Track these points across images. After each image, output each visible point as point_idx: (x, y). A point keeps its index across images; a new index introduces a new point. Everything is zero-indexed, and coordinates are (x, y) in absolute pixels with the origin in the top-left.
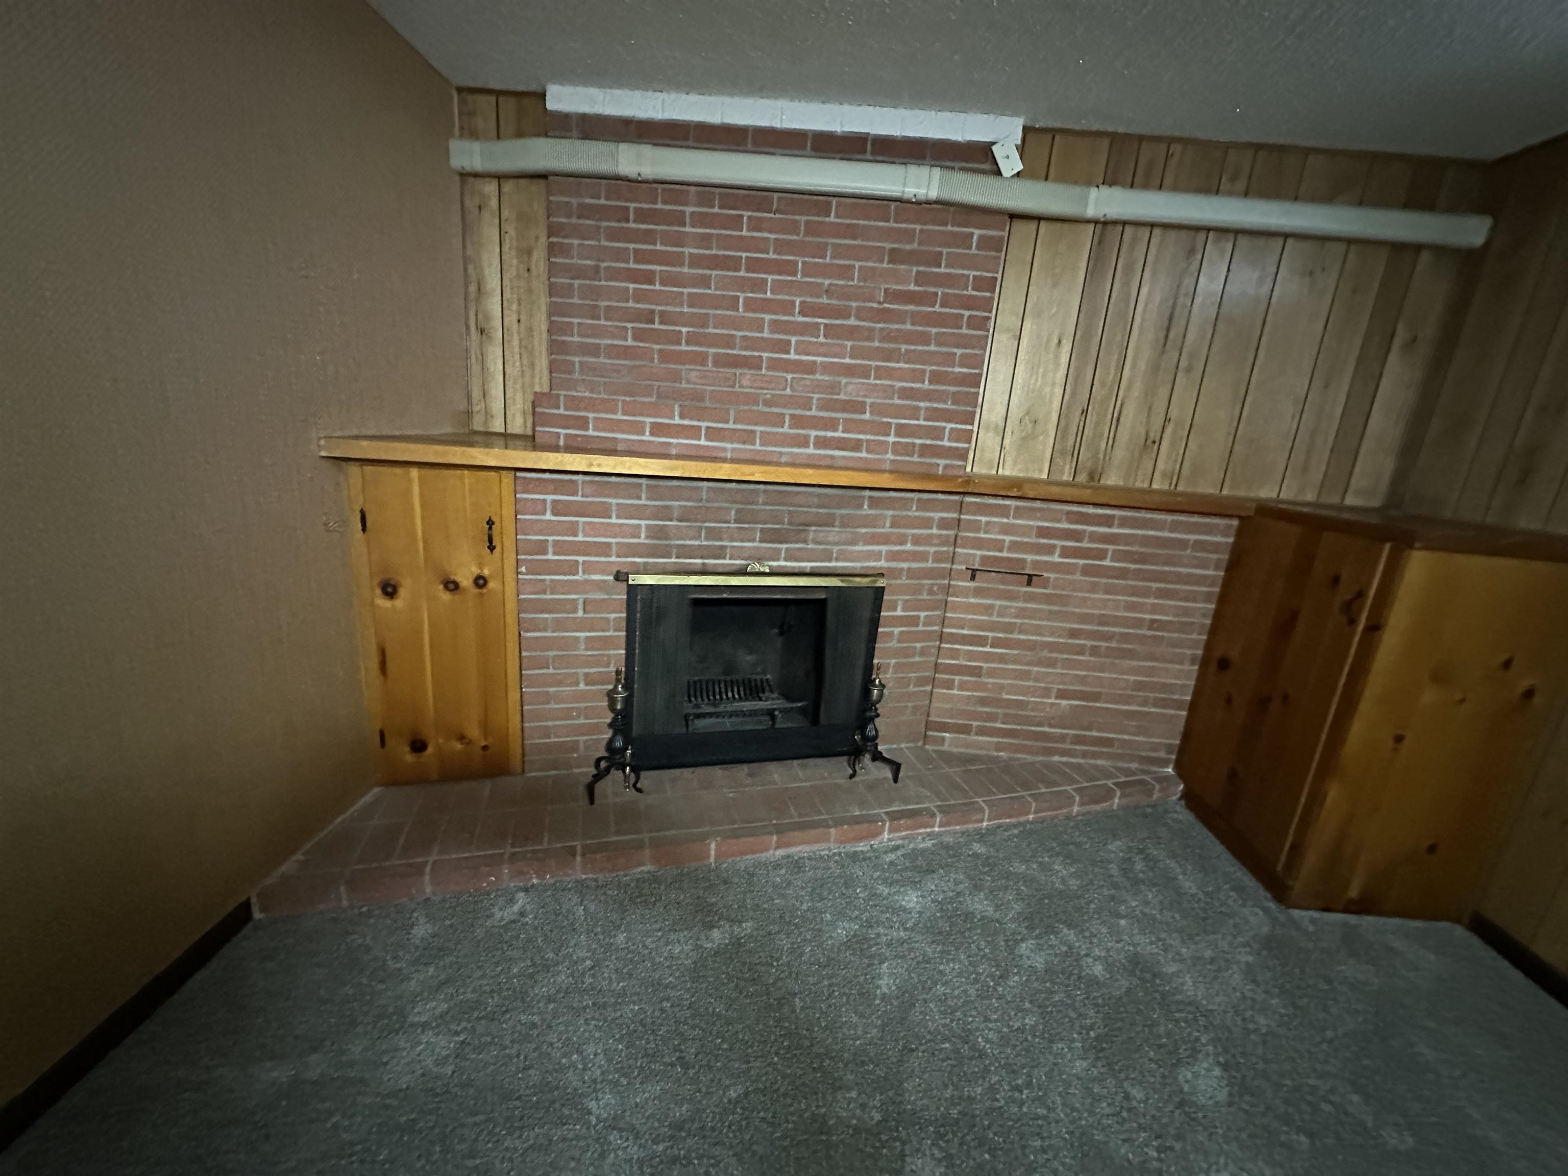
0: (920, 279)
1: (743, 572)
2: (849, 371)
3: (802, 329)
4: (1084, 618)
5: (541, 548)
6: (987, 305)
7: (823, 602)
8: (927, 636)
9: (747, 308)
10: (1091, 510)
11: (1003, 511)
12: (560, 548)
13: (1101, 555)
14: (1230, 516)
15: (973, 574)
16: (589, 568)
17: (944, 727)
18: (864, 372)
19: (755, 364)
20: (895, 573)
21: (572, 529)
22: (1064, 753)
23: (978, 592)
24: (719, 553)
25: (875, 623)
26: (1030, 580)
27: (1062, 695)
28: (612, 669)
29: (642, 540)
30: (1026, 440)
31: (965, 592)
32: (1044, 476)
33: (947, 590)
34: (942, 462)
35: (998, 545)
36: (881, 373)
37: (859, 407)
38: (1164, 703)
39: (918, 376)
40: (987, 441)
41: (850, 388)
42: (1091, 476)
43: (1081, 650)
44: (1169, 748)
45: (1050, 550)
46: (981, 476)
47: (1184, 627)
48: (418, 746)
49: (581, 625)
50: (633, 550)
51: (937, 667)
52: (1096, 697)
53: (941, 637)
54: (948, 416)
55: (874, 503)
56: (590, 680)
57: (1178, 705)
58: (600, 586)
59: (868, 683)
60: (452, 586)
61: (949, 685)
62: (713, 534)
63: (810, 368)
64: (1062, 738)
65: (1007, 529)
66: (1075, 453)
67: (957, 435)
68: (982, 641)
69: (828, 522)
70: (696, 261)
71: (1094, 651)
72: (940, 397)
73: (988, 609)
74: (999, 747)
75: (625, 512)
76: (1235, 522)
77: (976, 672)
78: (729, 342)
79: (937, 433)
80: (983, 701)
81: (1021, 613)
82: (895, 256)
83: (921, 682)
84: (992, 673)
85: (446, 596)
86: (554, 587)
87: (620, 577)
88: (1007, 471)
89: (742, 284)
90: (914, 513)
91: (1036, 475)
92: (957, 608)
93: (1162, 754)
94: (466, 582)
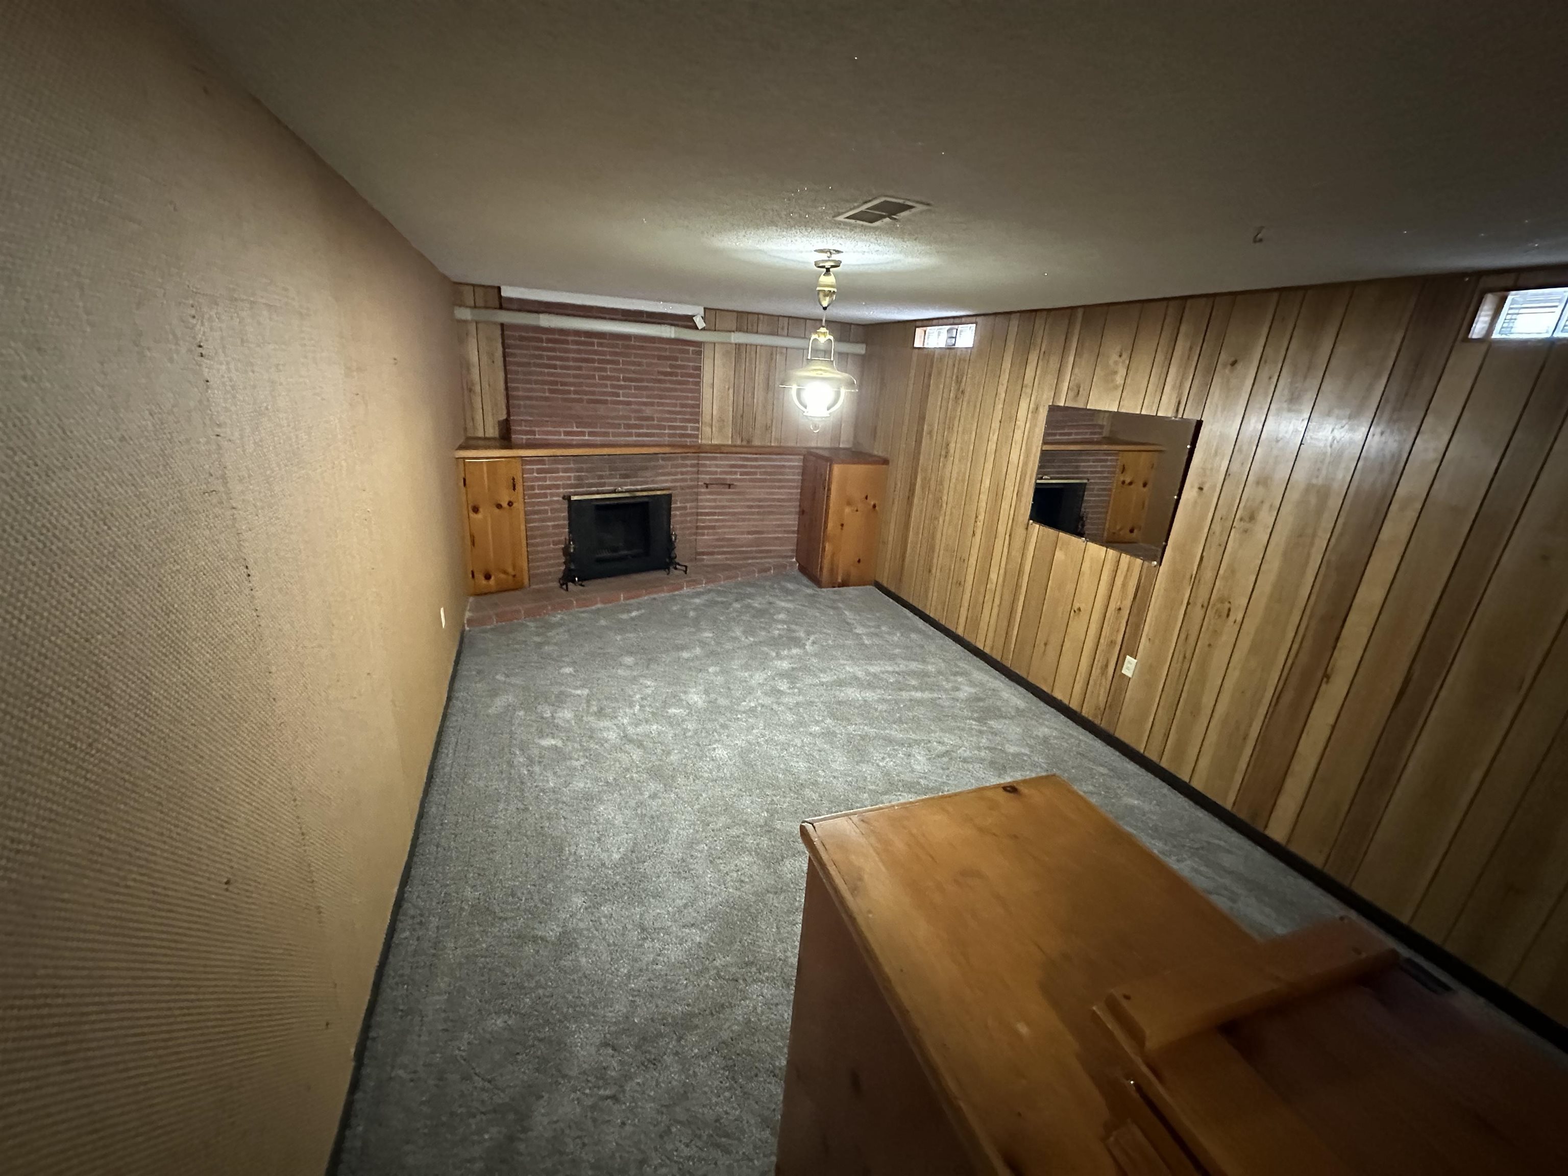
0: (671, 366)
1: (614, 492)
2: (645, 404)
3: (625, 387)
4: (753, 500)
5: (533, 488)
6: (699, 376)
7: (647, 503)
8: (692, 514)
9: (599, 379)
10: (749, 456)
11: (715, 459)
12: (541, 487)
13: (755, 473)
14: (799, 454)
15: (707, 486)
16: (552, 495)
17: (703, 553)
18: (652, 404)
19: (605, 402)
20: (674, 488)
21: (545, 479)
22: (753, 558)
23: (711, 493)
24: (604, 485)
25: (670, 509)
26: (730, 486)
27: (749, 533)
28: (563, 538)
29: (573, 482)
30: (721, 429)
31: (705, 494)
32: (730, 443)
33: (697, 494)
34: (688, 440)
35: (716, 473)
36: (659, 404)
37: (652, 419)
38: (788, 532)
39: (675, 405)
40: (707, 430)
41: (648, 411)
42: (748, 442)
43: (753, 513)
44: (792, 550)
45: (736, 473)
46: (705, 445)
47: (790, 500)
48: (488, 577)
49: (550, 520)
50: (571, 486)
51: (697, 528)
52: (762, 533)
53: (698, 514)
54: (689, 421)
55: (663, 459)
56: (555, 543)
57: (793, 532)
58: (557, 502)
59: (670, 535)
60: (499, 506)
61: (703, 534)
62: (601, 477)
63: (629, 403)
64: (751, 552)
65: (717, 466)
66: (740, 433)
67: (693, 429)
68: (714, 514)
69: (646, 468)
70: (575, 360)
71: (758, 513)
72: (685, 413)
73: (715, 500)
74: (727, 559)
75: (565, 471)
76: (802, 457)
77: (713, 527)
78: (593, 393)
79: (685, 428)
80: (717, 540)
81: (728, 500)
82: (660, 358)
83: (691, 534)
84: (720, 527)
85: (497, 511)
86: (539, 504)
87: (567, 498)
88: (715, 442)
89: (595, 369)
90: (680, 462)
91: (726, 443)
92: (702, 500)
93: (790, 554)
94: (505, 505)
